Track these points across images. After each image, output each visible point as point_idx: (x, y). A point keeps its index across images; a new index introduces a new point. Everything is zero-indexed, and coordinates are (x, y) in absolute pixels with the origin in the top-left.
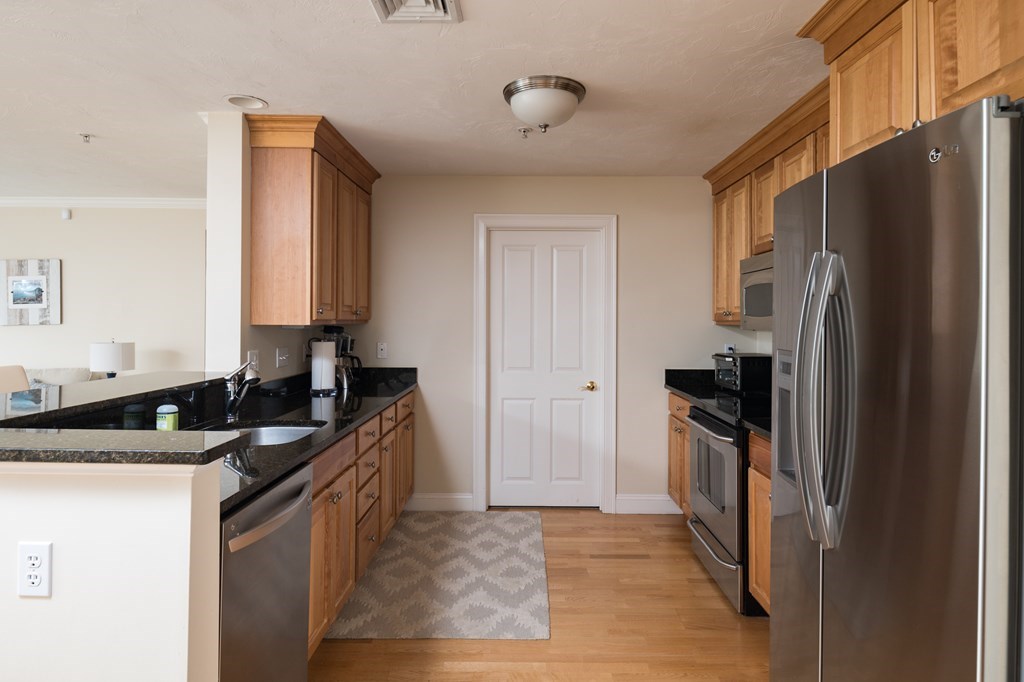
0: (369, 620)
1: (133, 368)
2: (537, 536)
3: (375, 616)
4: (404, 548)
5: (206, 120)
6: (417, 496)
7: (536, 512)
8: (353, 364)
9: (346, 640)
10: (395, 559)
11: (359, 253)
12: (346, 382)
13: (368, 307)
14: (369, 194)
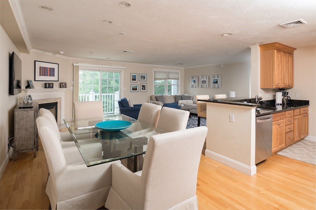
4: (303, 146)
6: (310, 136)
8: (288, 98)
11: (289, 70)
12: (285, 102)
13: (293, 84)
14: (292, 54)
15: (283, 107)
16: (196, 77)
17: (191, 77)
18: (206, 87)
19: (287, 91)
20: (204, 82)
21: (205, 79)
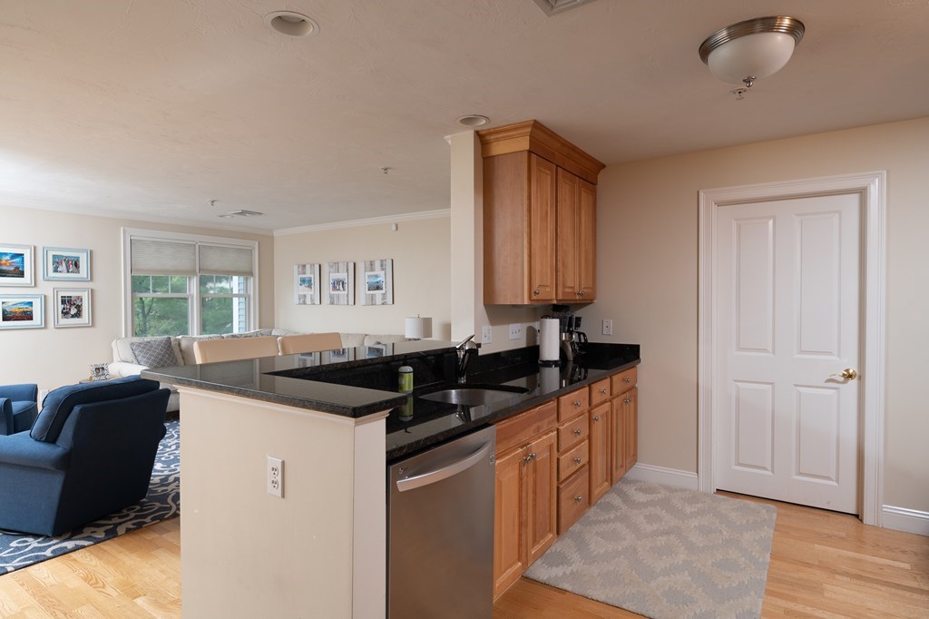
0: (568, 572)
1: (431, 336)
2: (768, 532)
3: (575, 570)
4: (619, 514)
5: (450, 142)
6: (639, 465)
7: (772, 506)
8: (580, 339)
9: (544, 584)
10: (607, 522)
11: (583, 238)
12: (570, 355)
13: (594, 288)
14: (594, 184)
15: (561, 371)
16: (312, 266)
17: (296, 267)
18: (346, 303)
19: (577, 314)
20: (338, 284)
21: (342, 275)
